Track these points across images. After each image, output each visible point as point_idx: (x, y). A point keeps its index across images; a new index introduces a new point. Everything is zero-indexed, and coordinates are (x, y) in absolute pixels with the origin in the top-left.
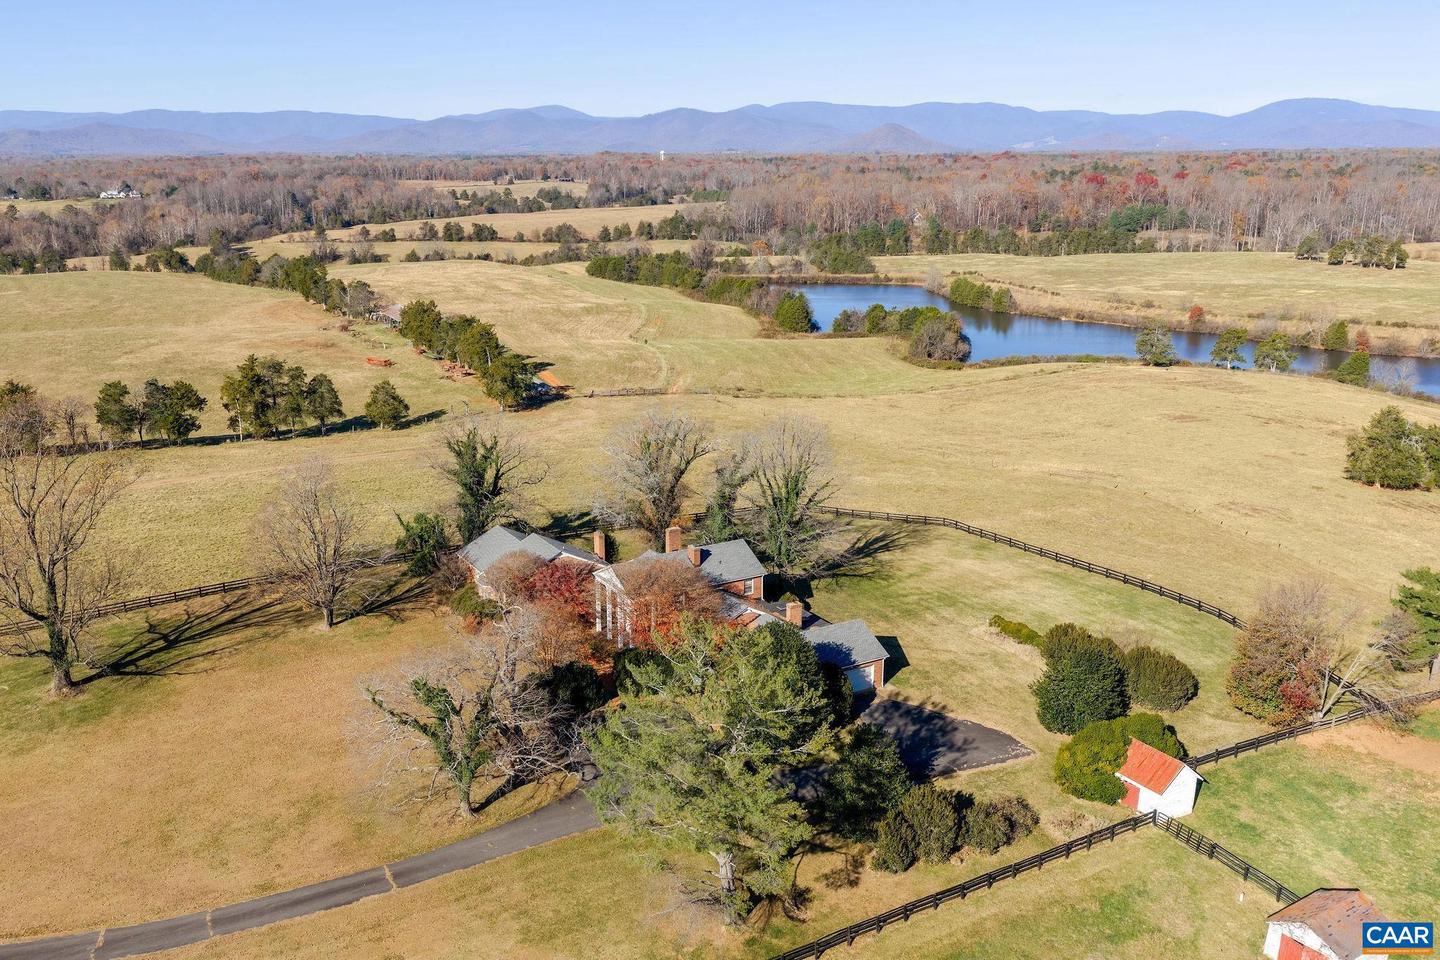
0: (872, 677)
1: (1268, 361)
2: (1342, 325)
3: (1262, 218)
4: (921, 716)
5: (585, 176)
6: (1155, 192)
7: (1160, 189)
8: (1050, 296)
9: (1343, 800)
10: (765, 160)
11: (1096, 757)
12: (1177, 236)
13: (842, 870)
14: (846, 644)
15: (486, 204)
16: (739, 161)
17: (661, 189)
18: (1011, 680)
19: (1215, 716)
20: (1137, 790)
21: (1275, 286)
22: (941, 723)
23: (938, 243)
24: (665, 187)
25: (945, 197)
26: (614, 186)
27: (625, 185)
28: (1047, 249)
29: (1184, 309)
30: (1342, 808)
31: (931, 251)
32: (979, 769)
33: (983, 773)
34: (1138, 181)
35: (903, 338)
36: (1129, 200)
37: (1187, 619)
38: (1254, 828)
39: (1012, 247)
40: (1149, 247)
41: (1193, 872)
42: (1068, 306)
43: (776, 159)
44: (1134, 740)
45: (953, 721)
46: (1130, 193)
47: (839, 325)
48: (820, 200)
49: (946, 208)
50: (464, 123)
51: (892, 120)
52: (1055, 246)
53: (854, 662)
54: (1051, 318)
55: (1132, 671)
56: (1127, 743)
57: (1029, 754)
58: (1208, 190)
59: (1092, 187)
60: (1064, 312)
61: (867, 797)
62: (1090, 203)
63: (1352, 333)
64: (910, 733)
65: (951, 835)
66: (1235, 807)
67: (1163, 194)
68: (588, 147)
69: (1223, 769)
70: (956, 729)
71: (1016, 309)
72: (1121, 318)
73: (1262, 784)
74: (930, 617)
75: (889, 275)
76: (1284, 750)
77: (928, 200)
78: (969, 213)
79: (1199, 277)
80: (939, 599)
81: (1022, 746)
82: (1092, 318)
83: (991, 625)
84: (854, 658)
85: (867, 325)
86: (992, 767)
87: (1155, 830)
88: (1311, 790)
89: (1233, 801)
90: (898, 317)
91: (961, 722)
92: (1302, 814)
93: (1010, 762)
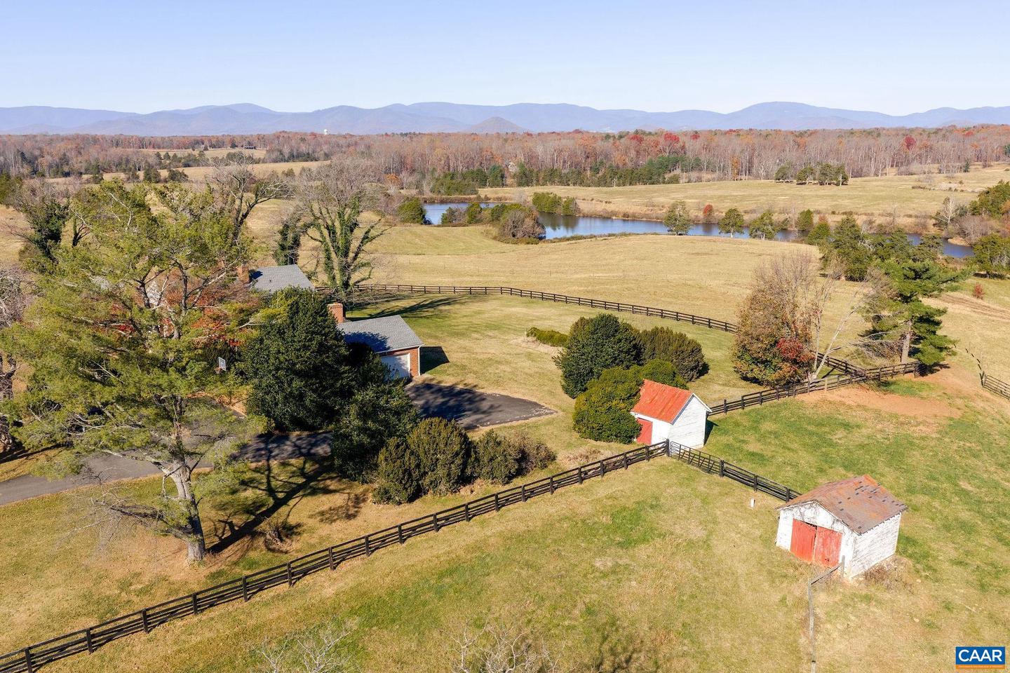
0: (408, 366)
1: (759, 233)
2: (809, 212)
3: (751, 162)
4: (451, 392)
5: (265, 145)
6: (678, 146)
7: (681, 144)
8: (604, 204)
9: (840, 433)
10: (402, 134)
11: (610, 397)
12: (694, 175)
13: (342, 507)
14: (382, 334)
15: (183, 161)
16: (383, 135)
17: (322, 152)
18: (541, 368)
19: (724, 385)
20: (650, 425)
21: (762, 195)
22: (470, 396)
23: (525, 178)
24: (326, 151)
25: (530, 150)
26: (286, 151)
27: (295, 151)
28: (603, 182)
29: (699, 209)
30: (840, 439)
31: (520, 185)
32: (502, 425)
33: (505, 427)
34: (665, 138)
35: (494, 226)
36: (660, 151)
37: (700, 332)
38: (762, 456)
39: (579, 181)
40: (675, 180)
41: (705, 487)
42: (617, 210)
43: (410, 133)
44: (646, 381)
45: (482, 394)
46: (660, 147)
47: (446, 219)
48: (439, 151)
49: (531, 157)
50: (176, 116)
51: (496, 114)
52: (609, 180)
53: (389, 348)
54: (606, 217)
55: (648, 346)
56: (640, 384)
57: (552, 413)
58: (714, 144)
59: (634, 142)
60: (614, 213)
61: (372, 434)
62: (633, 154)
63: (816, 219)
64: (439, 403)
65: (458, 461)
66: (743, 441)
67: (683, 147)
68: (269, 129)
69: (732, 417)
70: (484, 399)
71: (580, 213)
72: (654, 215)
73: (767, 426)
74: (475, 335)
75: (488, 196)
76: (785, 404)
77: (518, 152)
78: (548, 161)
79: (710, 193)
80: (486, 326)
81: (546, 408)
82: (635, 217)
83: (528, 335)
84: (388, 344)
85: (467, 218)
86: (515, 423)
87: (669, 459)
88: (810, 428)
89: (741, 438)
90: (490, 211)
91: (489, 395)
92: (804, 445)
93: (533, 419)
